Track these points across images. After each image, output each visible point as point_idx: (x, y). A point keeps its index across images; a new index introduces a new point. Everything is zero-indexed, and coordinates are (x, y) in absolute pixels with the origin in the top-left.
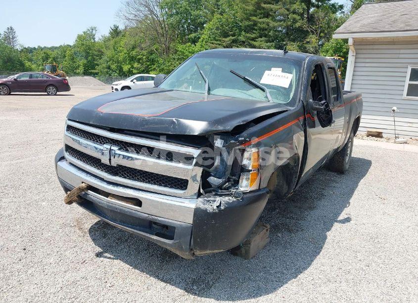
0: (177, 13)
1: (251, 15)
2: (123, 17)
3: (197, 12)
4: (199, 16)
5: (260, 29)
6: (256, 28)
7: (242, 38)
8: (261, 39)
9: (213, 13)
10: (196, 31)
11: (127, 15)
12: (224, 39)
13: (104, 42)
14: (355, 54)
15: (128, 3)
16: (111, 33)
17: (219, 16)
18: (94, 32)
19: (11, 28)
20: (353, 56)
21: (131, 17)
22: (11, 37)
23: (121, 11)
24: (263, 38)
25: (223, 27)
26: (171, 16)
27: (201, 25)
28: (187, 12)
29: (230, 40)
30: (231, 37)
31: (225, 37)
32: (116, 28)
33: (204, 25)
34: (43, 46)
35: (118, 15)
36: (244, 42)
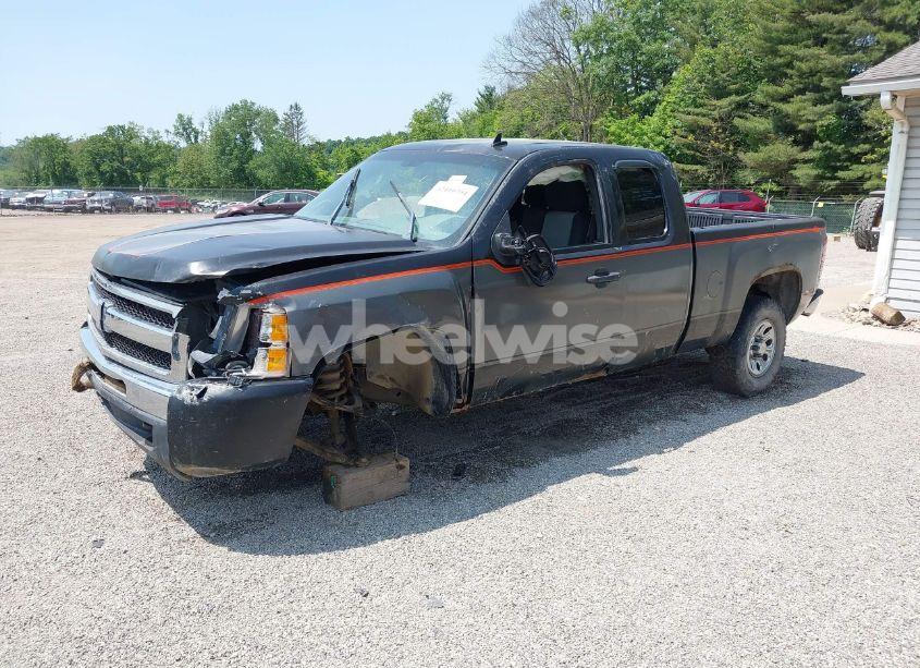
0: (610, 51)
1: (781, 42)
2: (498, 69)
3: (654, 47)
4: (658, 55)
5: (801, 75)
6: (789, 71)
7: (759, 97)
8: (804, 97)
9: (693, 44)
10: (651, 87)
11: (506, 64)
12: (715, 102)
13: (465, 121)
14: (906, 129)
15: (509, 39)
16: (479, 104)
17: (707, 50)
18: (446, 103)
19: (296, 106)
20: (902, 132)
21: (515, 67)
22: (295, 123)
23: (494, 57)
24: (809, 95)
25: (714, 75)
26: (597, 58)
27: (666, 73)
28: (633, 47)
29: (730, 104)
30: (734, 98)
31: (719, 97)
32: (490, 91)
33: (674, 74)
34: (354, 138)
35: (488, 68)
36: (764, 107)
